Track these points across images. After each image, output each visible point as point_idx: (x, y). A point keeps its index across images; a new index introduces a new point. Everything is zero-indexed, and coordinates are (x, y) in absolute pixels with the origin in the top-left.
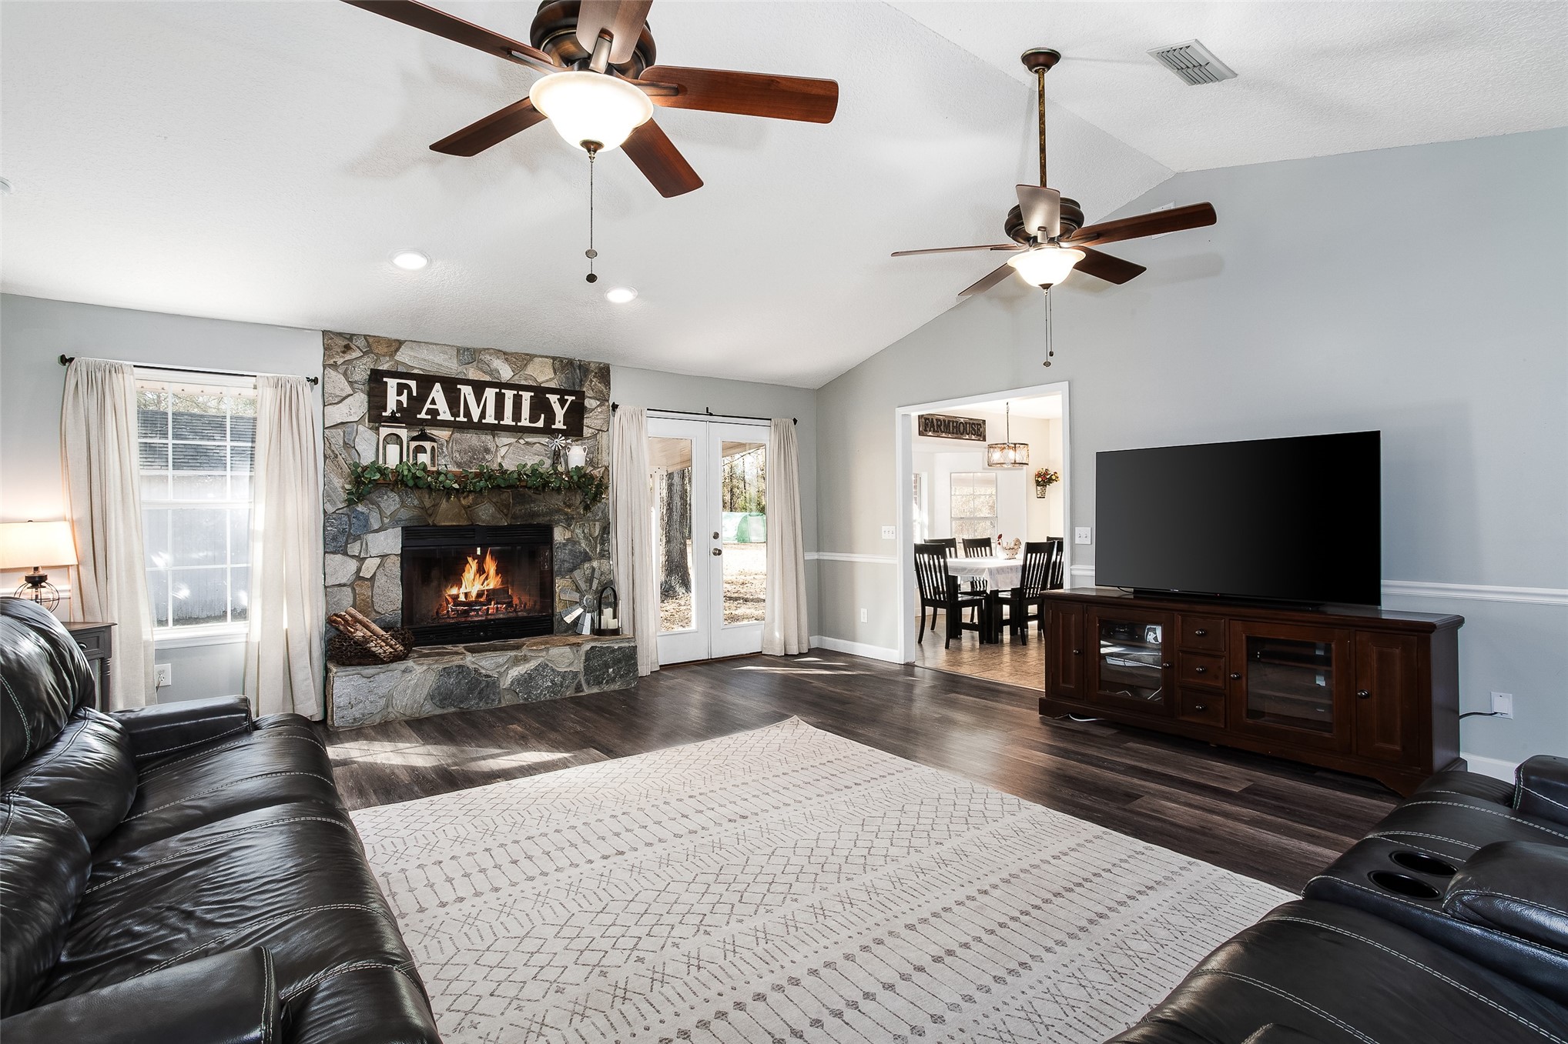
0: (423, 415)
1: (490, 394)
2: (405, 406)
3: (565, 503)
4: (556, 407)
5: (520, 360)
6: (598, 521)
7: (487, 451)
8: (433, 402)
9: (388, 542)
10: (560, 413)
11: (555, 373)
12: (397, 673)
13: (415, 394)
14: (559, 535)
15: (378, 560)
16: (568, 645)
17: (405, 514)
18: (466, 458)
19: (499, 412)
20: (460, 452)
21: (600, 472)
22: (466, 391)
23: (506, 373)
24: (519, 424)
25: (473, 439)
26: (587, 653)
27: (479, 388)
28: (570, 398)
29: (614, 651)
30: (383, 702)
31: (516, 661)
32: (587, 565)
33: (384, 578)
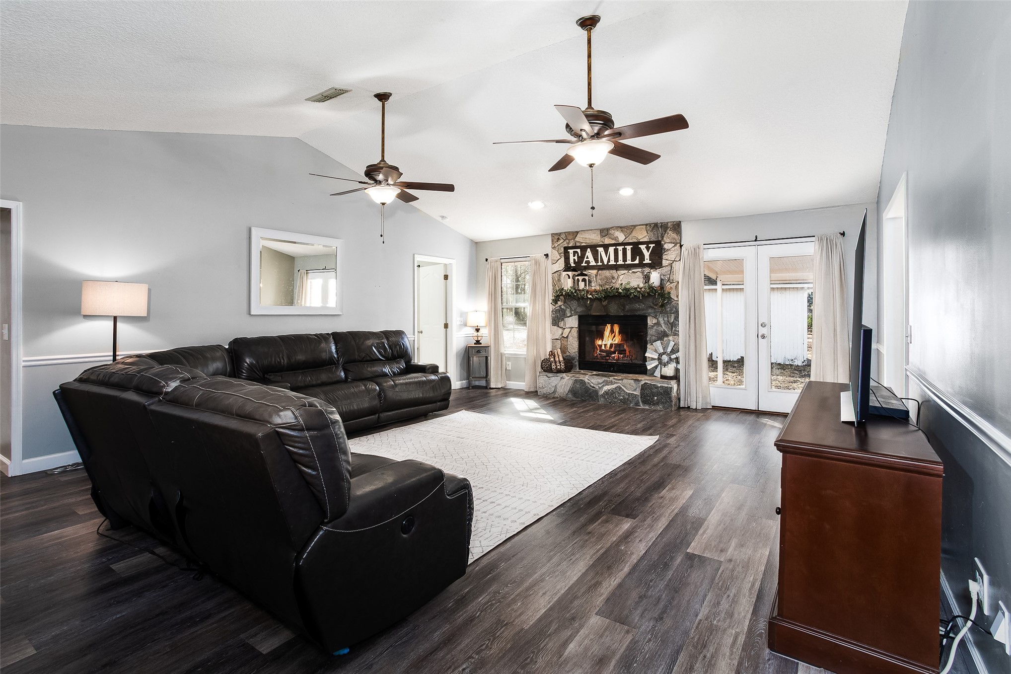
0: (584, 264)
1: (611, 250)
2: (577, 261)
3: (653, 303)
4: (645, 251)
5: (628, 229)
6: (673, 313)
7: (613, 278)
8: (587, 258)
9: (572, 322)
10: (647, 254)
11: (647, 233)
12: (559, 378)
13: (580, 255)
14: (651, 321)
15: (569, 330)
16: (633, 379)
17: (579, 310)
18: (604, 282)
19: (616, 259)
20: (601, 280)
21: (674, 285)
22: (601, 250)
23: (621, 237)
24: (626, 263)
25: (607, 273)
26: (642, 385)
27: (606, 247)
28: (652, 246)
29: (657, 387)
30: (553, 389)
31: (607, 383)
32: (665, 339)
33: (572, 338)
